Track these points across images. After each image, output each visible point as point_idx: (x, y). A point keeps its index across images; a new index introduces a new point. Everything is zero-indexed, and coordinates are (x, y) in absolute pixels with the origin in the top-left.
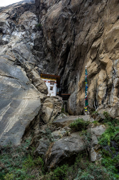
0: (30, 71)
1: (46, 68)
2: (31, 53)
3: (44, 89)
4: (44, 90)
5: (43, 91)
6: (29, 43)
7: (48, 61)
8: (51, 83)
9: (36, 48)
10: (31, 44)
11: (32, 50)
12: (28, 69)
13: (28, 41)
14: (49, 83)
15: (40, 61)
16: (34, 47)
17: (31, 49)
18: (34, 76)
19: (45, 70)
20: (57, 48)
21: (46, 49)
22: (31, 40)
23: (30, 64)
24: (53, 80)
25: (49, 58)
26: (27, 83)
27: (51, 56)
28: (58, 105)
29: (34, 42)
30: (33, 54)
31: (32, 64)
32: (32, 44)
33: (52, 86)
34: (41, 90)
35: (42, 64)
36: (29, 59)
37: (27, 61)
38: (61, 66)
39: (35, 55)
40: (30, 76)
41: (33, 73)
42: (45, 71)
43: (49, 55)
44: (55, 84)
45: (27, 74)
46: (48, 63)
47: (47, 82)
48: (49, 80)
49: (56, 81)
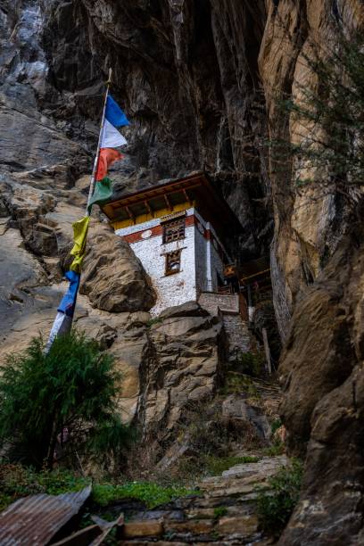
0: (37, 219)
1: (147, 157)
2: (44, 119)
3: (118, 285)
4: (123, 292)
5: (116, 299)
6: (20, 69)
7: (147, 115)
8: (170, 232)
9: (65, 78)
10: (31, 73)
11: (45, 102)
12: (23, 214)
13: (8, 61)
14: (159, 239)
16: (52, 78)
17: (37, 96)
18: (60, 234)
19: (142, 170)
20: (154, 23)
21: (107, 58)
22: (23, 48)
23: (39, 178)
24: (178, 211)
25: (143, 97)
26: (17, 293)
27: (148, 87)
28: (188, 355)
29: (42, 53)
30: (57, 118)
31: (52, 175)
32: (40, 66)
33: (172, 246)
34: (106, 297)
36: (34, 153)
37: (23, 168)
39: (69, 116)
40: (44, 244)
41: (54, 225)
42: (143, 176)
43: (134, 83)
44: (190, 232)
45: (28, 237)
46: (149, 131)
47: (148, 234)
48: (156, 222)
49: (191, 212)
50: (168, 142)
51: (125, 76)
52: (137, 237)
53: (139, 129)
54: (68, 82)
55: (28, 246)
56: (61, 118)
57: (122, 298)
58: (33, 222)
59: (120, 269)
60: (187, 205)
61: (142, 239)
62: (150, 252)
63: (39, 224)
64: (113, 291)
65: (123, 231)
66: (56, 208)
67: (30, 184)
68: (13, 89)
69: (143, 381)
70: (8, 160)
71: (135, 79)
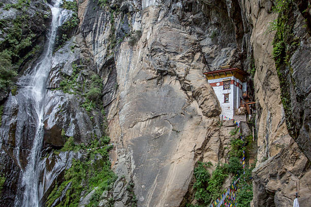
1: (217, 40)
2: (182, 28)
3: (210, 110)
5: (210, 114)
7: (217, 24)
8: (225, 85)
10: (176, 8)
12: (180, 77)
14: (222, 87)
15: (202, 32)
16: (183, 8)
17: (179, 18)
18: (192, 85)
23: (183, 59)
24: (228, 75)
25: (216, 19)
26: (182, 112)
27: (218, 15)
32: (179, 5)
33: (226, 92)
34: (207, 113)
35: (207, 35)
36: (181, 47)
38: (240, 34)
40: (188, 88)
41: (190, 81)
43: (213, 14)
44: (232, 86)
45: (182, 85)
46: (218, 29)
47: (218, 84)
48: (221, 80)
49: (232, 78)
50: (225, 33)
51: (209, 12)
52: (215, 84)
53: (214, 29)
54: (188, 9)
55: (183, 88)
56: (187, 25)
57: (212, 113)
58: (184, 80)
59: (211, 104)
60: (231, 75)
61: (217, 86)
62: (219, 91)
63: (185, 81)
64: (209, 112)
65: (210, 81)
66: (190, 72)
67: (181, 62)
68: (171, 18)
69: (219, 156)
70: (173, 51)
71: (213, 13)
